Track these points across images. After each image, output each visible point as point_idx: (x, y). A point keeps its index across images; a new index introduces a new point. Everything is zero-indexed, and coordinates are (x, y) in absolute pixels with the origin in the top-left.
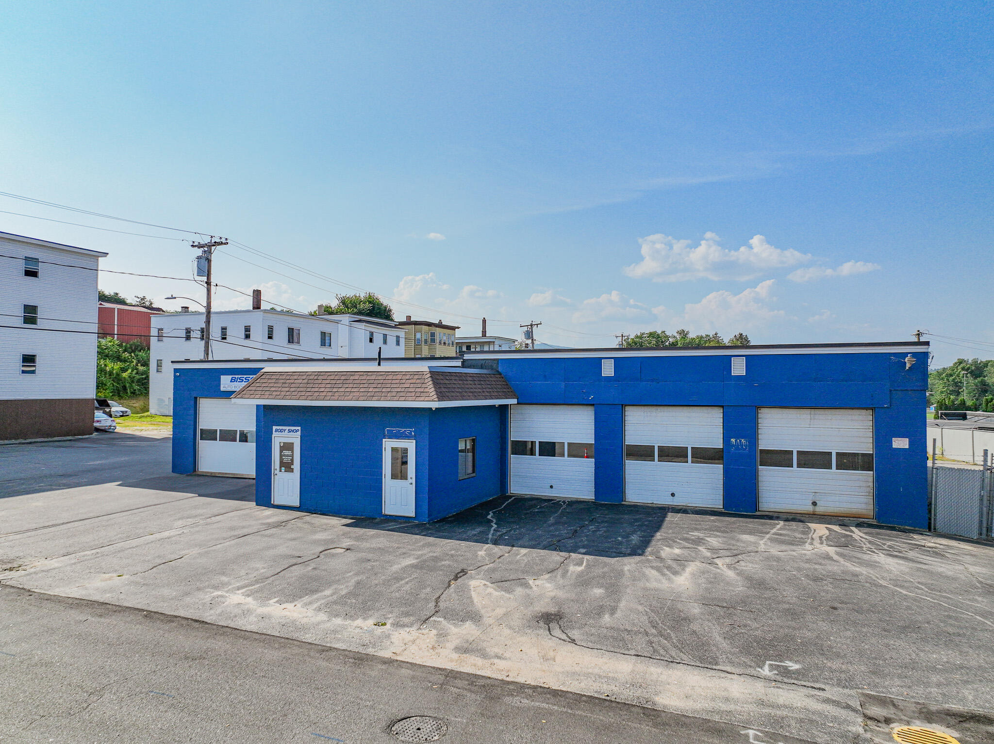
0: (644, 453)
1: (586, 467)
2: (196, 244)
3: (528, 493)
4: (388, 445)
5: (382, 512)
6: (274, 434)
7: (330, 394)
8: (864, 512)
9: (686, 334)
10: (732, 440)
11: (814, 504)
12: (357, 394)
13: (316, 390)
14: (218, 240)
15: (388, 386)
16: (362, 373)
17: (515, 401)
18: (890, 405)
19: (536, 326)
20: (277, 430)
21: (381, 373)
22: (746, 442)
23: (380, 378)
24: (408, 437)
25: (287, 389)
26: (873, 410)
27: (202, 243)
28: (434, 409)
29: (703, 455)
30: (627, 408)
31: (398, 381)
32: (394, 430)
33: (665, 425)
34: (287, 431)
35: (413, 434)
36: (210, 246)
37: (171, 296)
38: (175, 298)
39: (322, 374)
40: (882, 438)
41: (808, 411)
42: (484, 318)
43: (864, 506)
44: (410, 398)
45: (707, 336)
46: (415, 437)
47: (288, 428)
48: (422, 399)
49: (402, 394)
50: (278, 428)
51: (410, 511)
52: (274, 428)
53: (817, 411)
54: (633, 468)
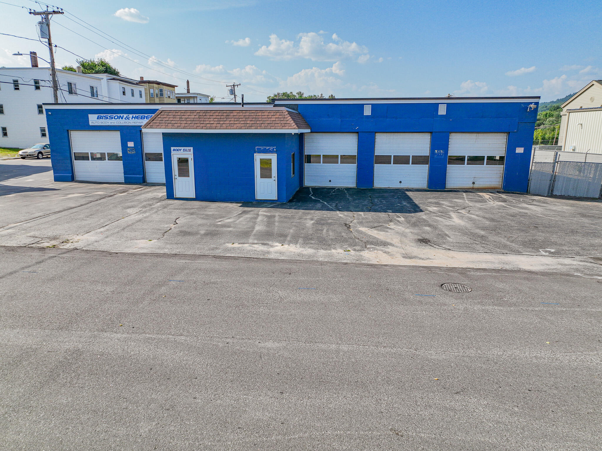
0: (385, 160)
1: (351, 169)
2: (32, 11)
3: (317, 185)
4: (258, 157)
5: (255, 198)
6: (173, 153)
7: (219, 125)
8: (497, 186)
9: (302, 95)
10: (436, 151)
11: (474, 183)
12: (240, 125)
13: (208, 122)
14: (56, 10)
15: (260, 119)
16: (239, 112)
17: (309, 131)
18: (518, 131)
19: (237, 86)
20: (174, 150)
21: (252, 112)
22: (443, 152)
23: (253, 114)
24: (272, 152)
25: (185, 122)
26: (507, 133)
27: (37, 11)
28: (293, 134)
29: (418, 160)
30: (377, 134)
31: (266, 117)
32: (262, 148)
33: (398, 144)
34: (182, 150)
35: (275, 150)
36: (46, 14)
37: (17, 53)
38: (22, 54)
39: (208, 112)
40: (510, 148)
41: (475, 135)
42: (188, 80)
43: (498, 183)
44: (279, 127)
45: (315, 96)
46: (276, 152)
47: (183, 148)
48: (287, 127)
49: (271, 125)
50: (175, 148)
51: (274, 196)
52: (172, 148)
53: (480, 134)
54: (378, 168)
